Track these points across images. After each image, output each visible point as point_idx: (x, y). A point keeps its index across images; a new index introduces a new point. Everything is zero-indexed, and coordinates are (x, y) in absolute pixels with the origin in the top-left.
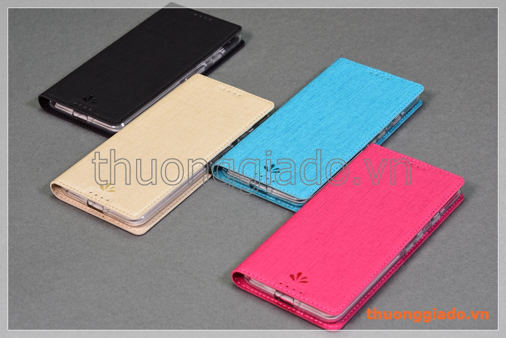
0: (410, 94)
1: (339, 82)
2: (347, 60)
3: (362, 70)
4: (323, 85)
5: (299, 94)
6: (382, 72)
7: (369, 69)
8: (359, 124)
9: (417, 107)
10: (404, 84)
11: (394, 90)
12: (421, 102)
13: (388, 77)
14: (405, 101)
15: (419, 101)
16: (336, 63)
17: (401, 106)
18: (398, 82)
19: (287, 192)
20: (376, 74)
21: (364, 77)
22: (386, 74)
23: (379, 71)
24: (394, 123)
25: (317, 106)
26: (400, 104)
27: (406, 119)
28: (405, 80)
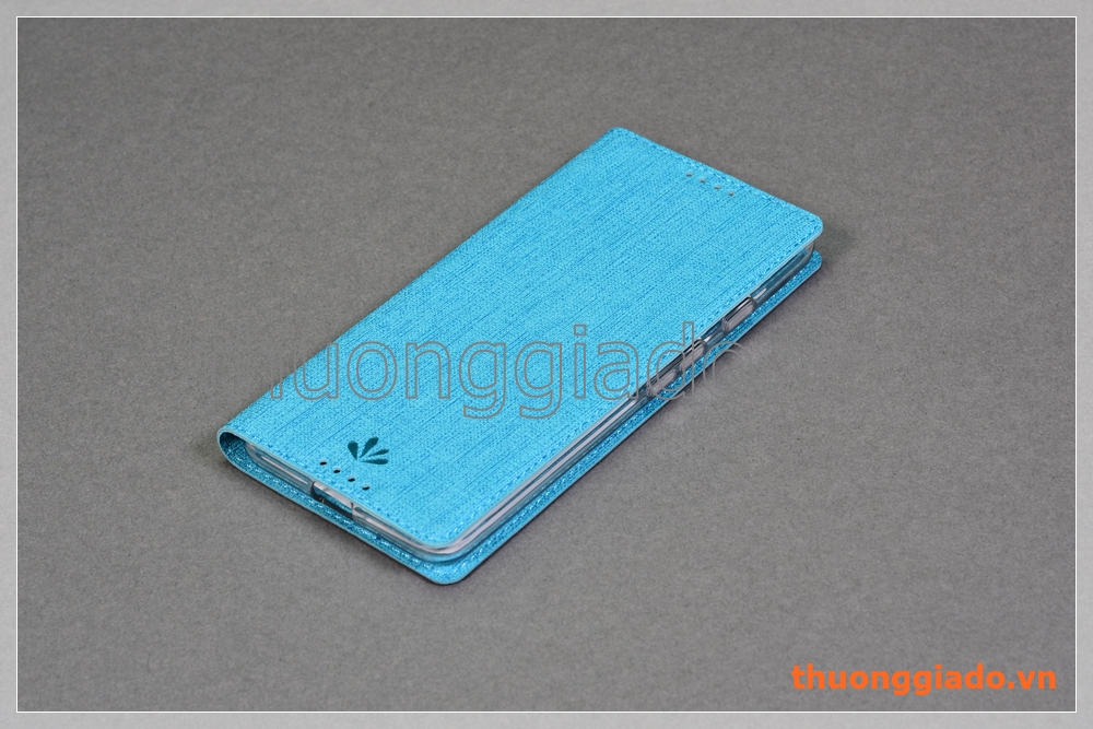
0: (781, 244)
1: (597, 201)
2: (632, 134)
3: (666, 167)
4: (554, 207)
5: (485, 229)
6: (720, 174)
7: (686, 164)
8: (628, 328)
9: (804, 275)
10: (771, 212)
11: (742, 230)
12: (817, 258)
13: (731, 190)
14: (766, 264)
15: (812, 255)
16: (601, 143)
17: (751, 276)
18: (756, 204)
19: (395, 524)
20: (702, 178)
21: (667, 188)
22: (729, 179)
23: (711, 171)
24: (731, 324)
25: (525, 266)
26: (749, 271)
27: (770, 309)
28: (777, 200)
